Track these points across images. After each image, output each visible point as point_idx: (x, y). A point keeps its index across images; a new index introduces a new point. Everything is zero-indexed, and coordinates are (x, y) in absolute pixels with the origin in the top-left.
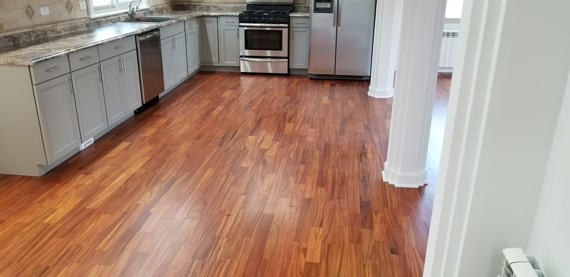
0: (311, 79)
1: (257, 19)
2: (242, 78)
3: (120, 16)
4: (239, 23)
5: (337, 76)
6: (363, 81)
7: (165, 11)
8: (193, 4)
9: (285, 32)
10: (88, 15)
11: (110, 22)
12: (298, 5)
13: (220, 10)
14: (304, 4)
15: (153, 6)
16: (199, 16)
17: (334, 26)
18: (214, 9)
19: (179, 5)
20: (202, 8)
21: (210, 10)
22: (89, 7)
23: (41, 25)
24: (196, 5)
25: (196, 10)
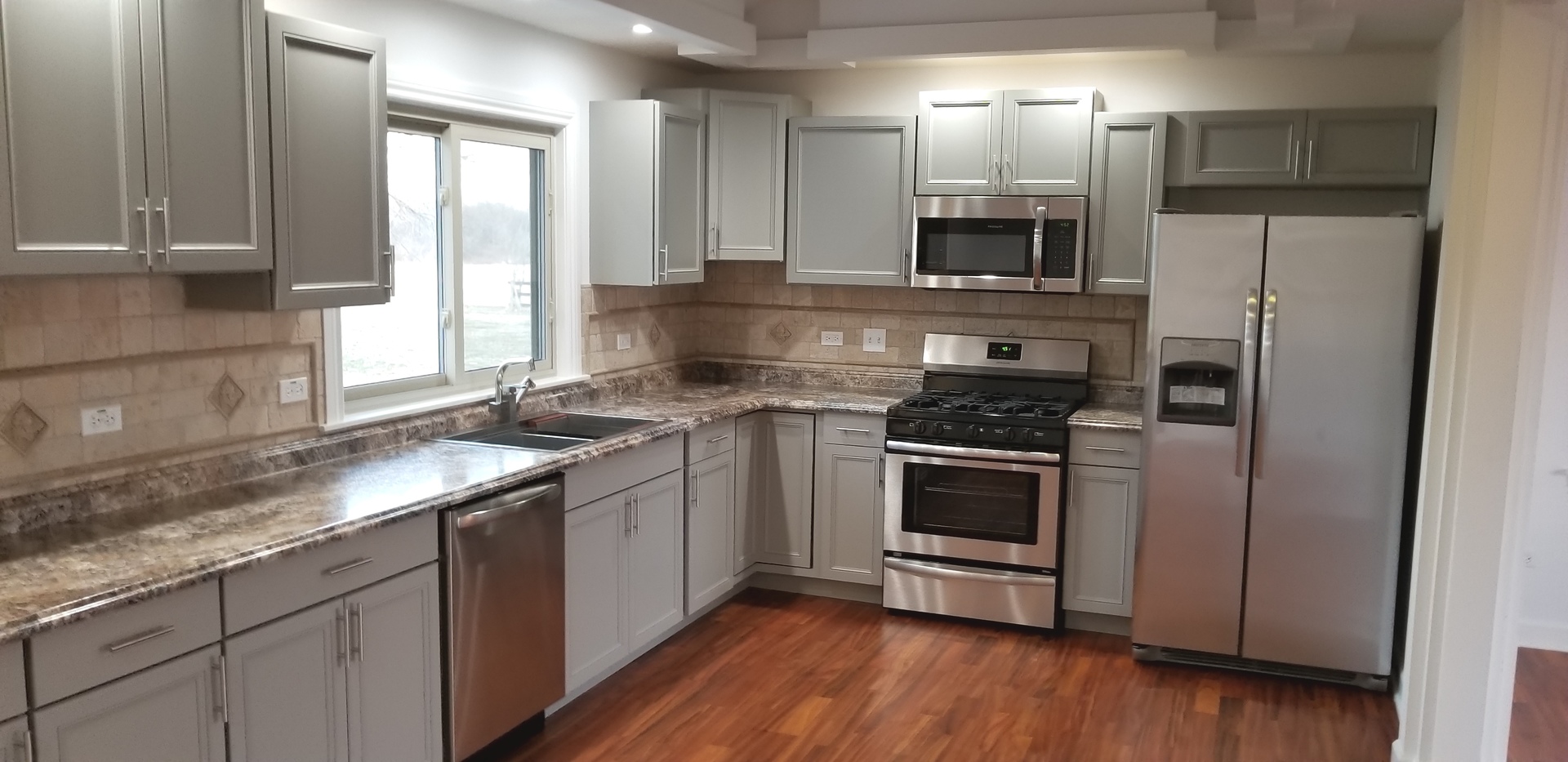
0: (1144, 663)
1: (949, 428)
2: (889, 630)
3: (455, 414)
4: (887, 439)
5: (1249, 661)
6: (1358, 690)
7: (648, 387)
8: (750, 362)
9: (1049, 482)
10: (315, 417)
11: (408, 439)
12: (1104, 382)
13: (836, 386)
14: (1128, 380)
15: (605, 373)
16: (748, 410)
17: (1238, 473)
18: (815, 382)
19: (706, 363)
20: (777, 376)
21: (802, 386)
22: (320, 392)
23: (70, 472)
24: (761, 367)
25: (754, 386)
